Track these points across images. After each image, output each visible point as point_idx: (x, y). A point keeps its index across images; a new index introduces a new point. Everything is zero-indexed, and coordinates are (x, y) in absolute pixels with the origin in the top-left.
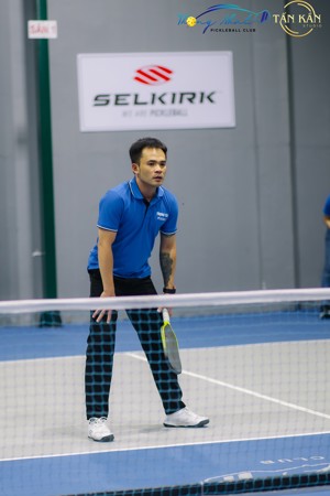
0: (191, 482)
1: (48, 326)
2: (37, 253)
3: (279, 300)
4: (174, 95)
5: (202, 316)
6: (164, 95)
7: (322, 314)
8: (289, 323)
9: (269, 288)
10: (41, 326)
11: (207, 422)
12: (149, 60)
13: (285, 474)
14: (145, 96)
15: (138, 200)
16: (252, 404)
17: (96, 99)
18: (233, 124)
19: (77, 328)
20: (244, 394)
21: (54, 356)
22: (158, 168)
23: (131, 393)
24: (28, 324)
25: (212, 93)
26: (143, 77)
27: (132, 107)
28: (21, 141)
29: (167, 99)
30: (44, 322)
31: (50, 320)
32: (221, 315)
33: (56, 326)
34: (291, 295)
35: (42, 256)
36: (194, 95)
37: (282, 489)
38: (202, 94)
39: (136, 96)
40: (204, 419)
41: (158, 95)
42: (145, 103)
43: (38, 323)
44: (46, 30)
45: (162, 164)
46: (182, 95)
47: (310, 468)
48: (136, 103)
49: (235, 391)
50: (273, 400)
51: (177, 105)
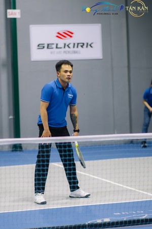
0: (82, 223)
1: (16, 151)
2: (11, 117)
3: (122, 139)
4: (74, 44)
5: (87, 146)
6: (70, 44)
7: (142, 145)
8: (127, 149)
9: (118, 133)
10: (13, 151)
11: (89, 195)
12: (63, 28)
13: (125, 219)
14: (61, 44)
15: (60, 88)
16: (110, 187)
17: (38, 46)
18: (101, 58)
19: (30, 152)
20: (106, 182)
21: (19, 165)
22: (69, 74)
23: (55, 182)
24: (7, 150)
25: (92, 43)
26: (60, 35)
27: (55, 50)
28: (4, 65)
29: (71, 46)
30: (14, 149)
31: (17, 148)
32: (96, 146)
33: (20, 151)
34: (128, 136)
35: (14, 118)
36: (83, 44)
37: (124, 226)
38: (87, 44)
39: (57, 44)
40: (88, 194)
41: (67, 44)
42: (61, 48)
43: (12, 149)
44: (15, 14)
45: (71, 72)
46: (78, 44)
47: (137, 217)
48: (57, 48)
49: (102, 181)
50: (120, 185)
51: (75, 49)
